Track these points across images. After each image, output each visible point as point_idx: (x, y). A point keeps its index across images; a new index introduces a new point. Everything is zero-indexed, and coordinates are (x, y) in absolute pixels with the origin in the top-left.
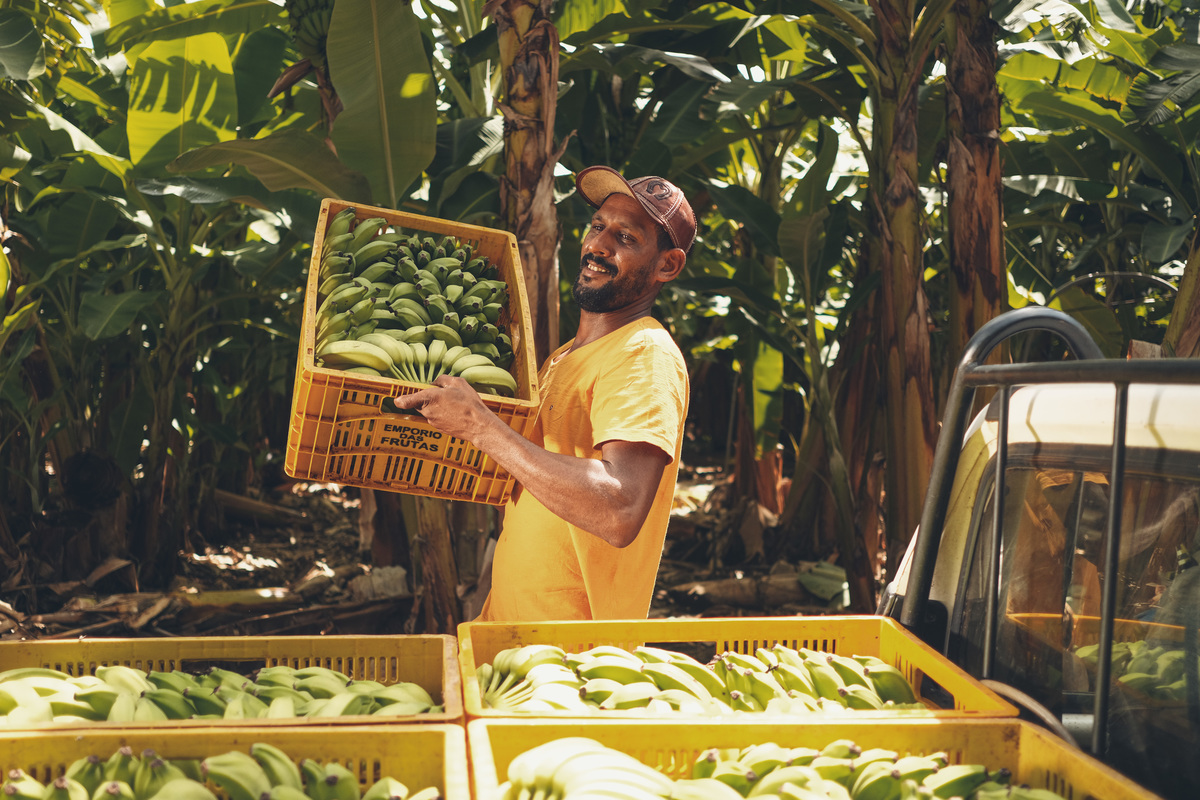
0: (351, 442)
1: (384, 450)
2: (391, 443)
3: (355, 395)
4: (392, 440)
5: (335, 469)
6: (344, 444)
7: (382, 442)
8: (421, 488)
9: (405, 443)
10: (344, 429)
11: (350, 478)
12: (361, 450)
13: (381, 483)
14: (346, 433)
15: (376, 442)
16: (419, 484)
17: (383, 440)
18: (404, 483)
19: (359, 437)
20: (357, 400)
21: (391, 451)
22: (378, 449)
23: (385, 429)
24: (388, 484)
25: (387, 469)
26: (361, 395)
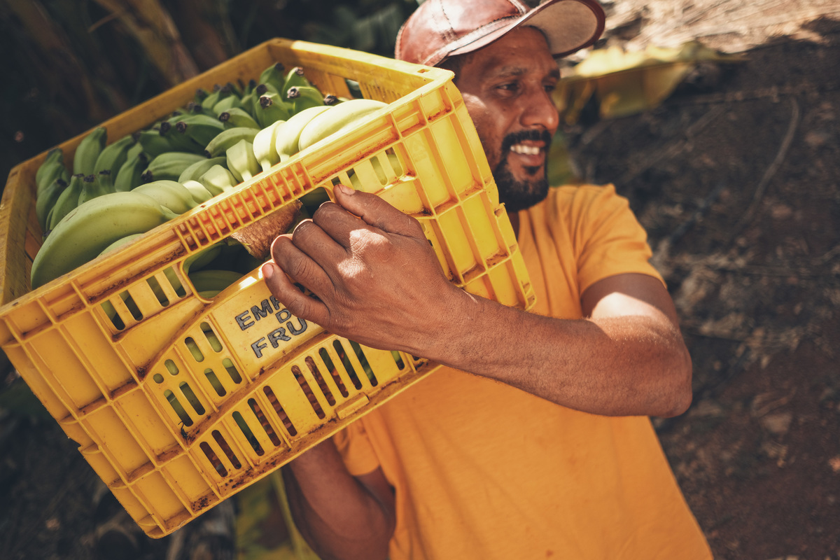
0: (209, 397)
1: (275, 365)
2: (275, 345)
3: (129, 301)
4: (271, 336)
5: (228, 465)
6: (200, 410)
7: (259, 355)
8: (390, 384)
9: (297, 326)
10: (173, 383)
11: (263, 459)
12: (236, 397)
13: (322, 426)
14: (185, 387)
15: (250, 364)
16: (382, 381)
17: (257, 349)
18: (356, 398)
19: (210, 375)
20: (145, 313)
21: (287, 357)
22: (262, 372)
23: (244, 328)
24: (334, 420)
25: (308, 392)
26: (142, 293)
